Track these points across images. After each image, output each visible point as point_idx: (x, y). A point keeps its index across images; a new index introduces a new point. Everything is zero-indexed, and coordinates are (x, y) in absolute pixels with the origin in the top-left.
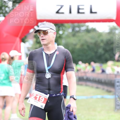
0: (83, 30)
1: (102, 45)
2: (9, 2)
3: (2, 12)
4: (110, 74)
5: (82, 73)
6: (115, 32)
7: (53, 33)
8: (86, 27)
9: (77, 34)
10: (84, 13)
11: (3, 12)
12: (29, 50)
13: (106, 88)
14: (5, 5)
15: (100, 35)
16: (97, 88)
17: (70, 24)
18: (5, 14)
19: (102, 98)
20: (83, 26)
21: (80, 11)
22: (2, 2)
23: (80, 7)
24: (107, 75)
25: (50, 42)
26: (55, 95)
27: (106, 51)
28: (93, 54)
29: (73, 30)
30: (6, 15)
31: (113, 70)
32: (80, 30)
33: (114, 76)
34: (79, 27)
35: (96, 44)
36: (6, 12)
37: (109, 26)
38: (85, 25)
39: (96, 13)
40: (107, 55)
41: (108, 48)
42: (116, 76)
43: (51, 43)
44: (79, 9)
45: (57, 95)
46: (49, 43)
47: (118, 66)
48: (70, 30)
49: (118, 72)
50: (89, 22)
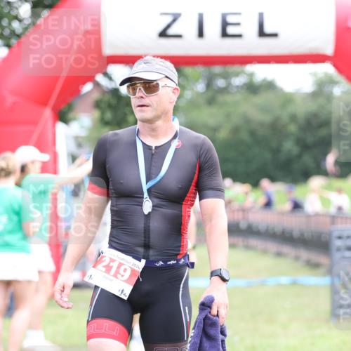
0: (238, 86)
1: (293, 128)
2: (22, 3)
3: (2, 34)
4: (317, 215)
5: (233, 211)
6: (332, 93)
7: (170, 89)
8: (245, 76)
9: (221, 98)
10: (240, 36)
11: (4, 33)
12: (79, 145)
13: (305, 254)
14: (9, 12)
15: (288, 99)
16: (279, 254)
17: (200, 69)
18: (10, 39)
19: (294, 283)
20: (237, 75)
21: (230, 30)
22: (2, 5)
23: (230, 19)
24: (308, 216)
25: (162, 113)
26: (161, 263)
27: (305, 147)
28: (267, 155)
29: (209, 85)
30: (14, 41)
31: (325, 202)
32: (229, 85)
33: (328, 220)
34: (226, 76)
35: (276, 127)
36: (13, 33)
37: (315, 74)
38: (243, 72)
39: (275, 35)
40: (308, 160)
41: (310, 139)
42: (333, 219)
43: (163, 116)
44: (225, 24)
45: (169, 263)
46: (158, 117)
47: (340, 191)
48: (201, 87)
49: (340, 209)
50: (255, 63)
